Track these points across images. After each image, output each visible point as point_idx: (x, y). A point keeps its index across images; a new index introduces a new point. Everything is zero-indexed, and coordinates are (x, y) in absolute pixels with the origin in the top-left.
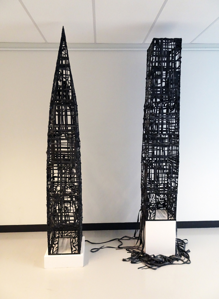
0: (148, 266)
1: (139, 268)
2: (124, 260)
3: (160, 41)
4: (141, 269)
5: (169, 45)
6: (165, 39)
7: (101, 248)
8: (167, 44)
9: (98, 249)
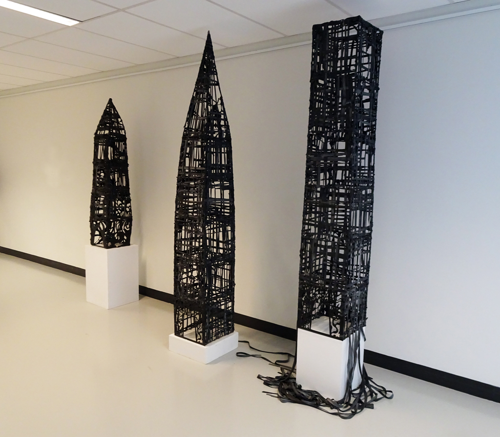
0: (278, 395)
1: (264, 392)
2: (259, 377)
3: (323, 27)
4: (266, 394)
5: (338, 32)
6: (332, 23)
7: (253, 356)
8: (335, 31)
9: (246, 355)
